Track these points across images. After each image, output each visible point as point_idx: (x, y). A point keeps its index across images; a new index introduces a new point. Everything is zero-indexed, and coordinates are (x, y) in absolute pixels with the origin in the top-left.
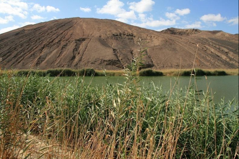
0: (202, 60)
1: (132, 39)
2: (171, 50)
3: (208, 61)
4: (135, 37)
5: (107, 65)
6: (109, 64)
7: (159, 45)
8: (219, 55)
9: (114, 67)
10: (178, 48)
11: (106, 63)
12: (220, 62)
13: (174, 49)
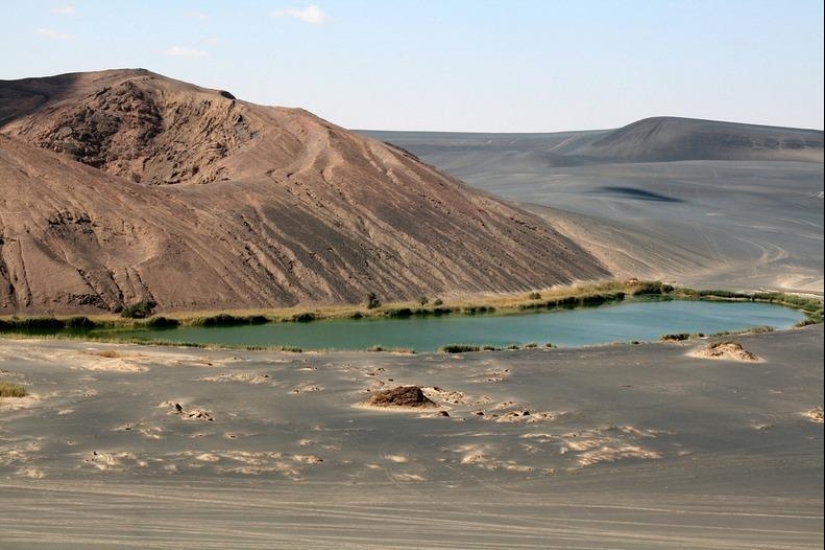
0: (236, 288)
1: (91, 232)
2: (179, 270)
3: (248, 290)
4: (95, 225)
5: (81, 304)
6: (85, 303)
7: (157, 258)
8: (272, 272)
9: (94, 307)
10: (192, 262)
11: (78, 300)
12: (269, 291)
13: (186, 267)
